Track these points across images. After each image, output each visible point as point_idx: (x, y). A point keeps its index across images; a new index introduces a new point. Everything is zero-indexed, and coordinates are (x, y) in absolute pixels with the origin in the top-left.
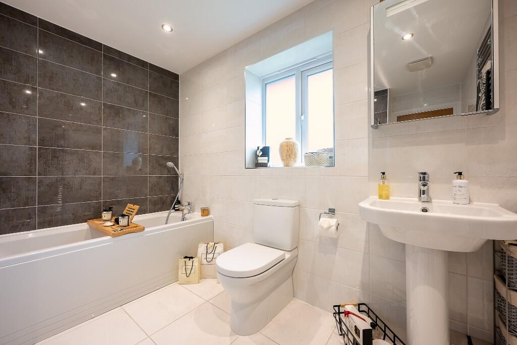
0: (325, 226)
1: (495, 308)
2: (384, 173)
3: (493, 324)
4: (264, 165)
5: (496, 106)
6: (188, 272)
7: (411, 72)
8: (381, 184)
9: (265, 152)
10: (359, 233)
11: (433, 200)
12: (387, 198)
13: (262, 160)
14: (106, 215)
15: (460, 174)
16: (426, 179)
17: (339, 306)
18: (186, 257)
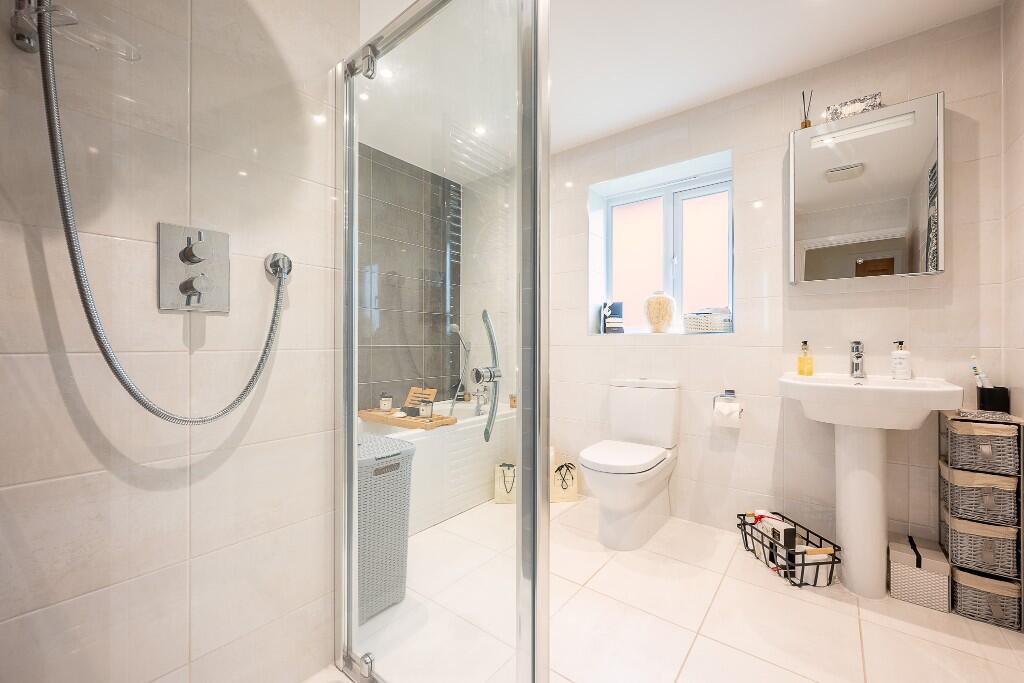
0: (726, 411)
1: (940, 499)
2: (805, 343)
3: (937, 519)
4: (619, 330)
5: (941, 267)
6: (509, 486)
7: (829, 182)
8: (802, 356)
9: (616, 310)
10: (769, 420)
11: (868, 376)
12: (810, 374)
13: (612, 322)
14: (386, 404)
15: (901, 343)
16: (860, 350)
17: (744, 515)
18: (504, 465)
